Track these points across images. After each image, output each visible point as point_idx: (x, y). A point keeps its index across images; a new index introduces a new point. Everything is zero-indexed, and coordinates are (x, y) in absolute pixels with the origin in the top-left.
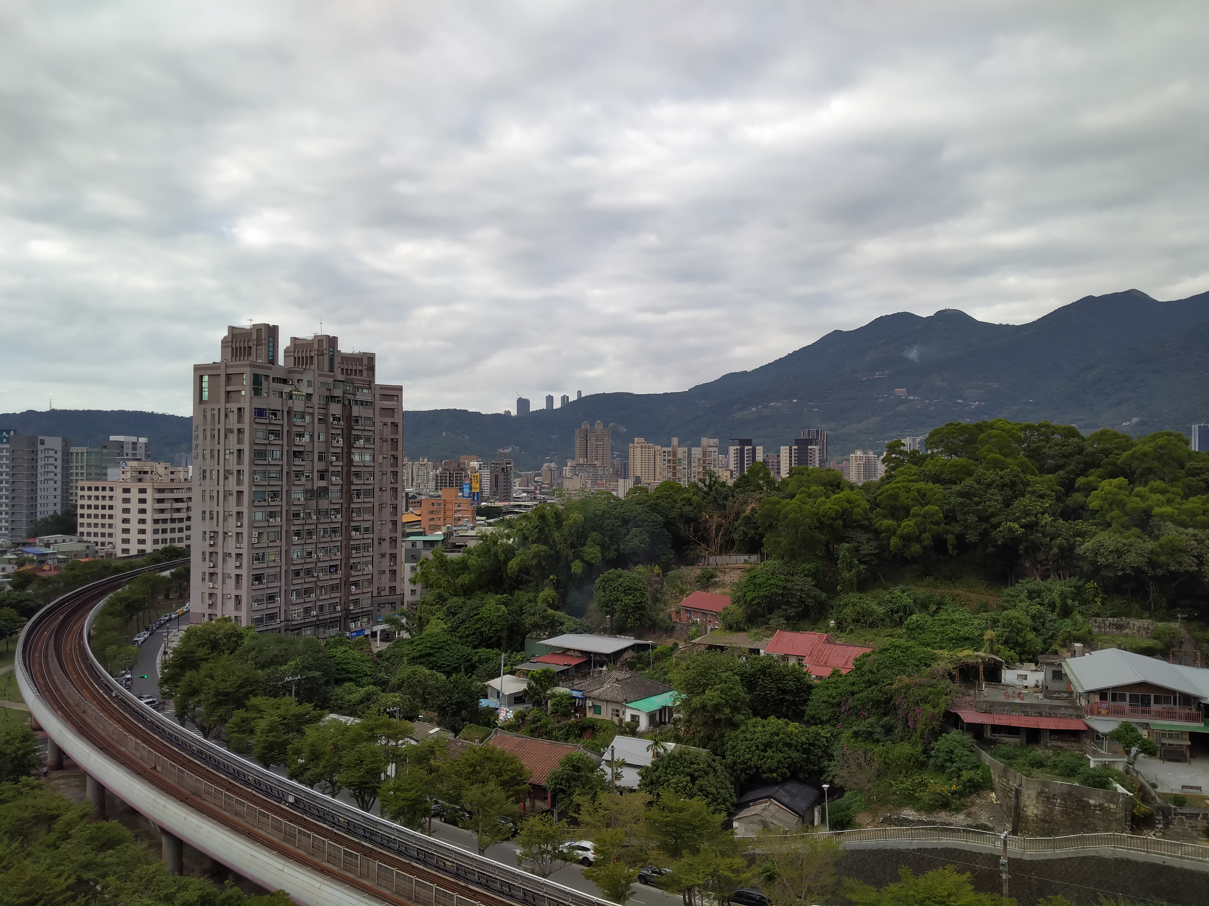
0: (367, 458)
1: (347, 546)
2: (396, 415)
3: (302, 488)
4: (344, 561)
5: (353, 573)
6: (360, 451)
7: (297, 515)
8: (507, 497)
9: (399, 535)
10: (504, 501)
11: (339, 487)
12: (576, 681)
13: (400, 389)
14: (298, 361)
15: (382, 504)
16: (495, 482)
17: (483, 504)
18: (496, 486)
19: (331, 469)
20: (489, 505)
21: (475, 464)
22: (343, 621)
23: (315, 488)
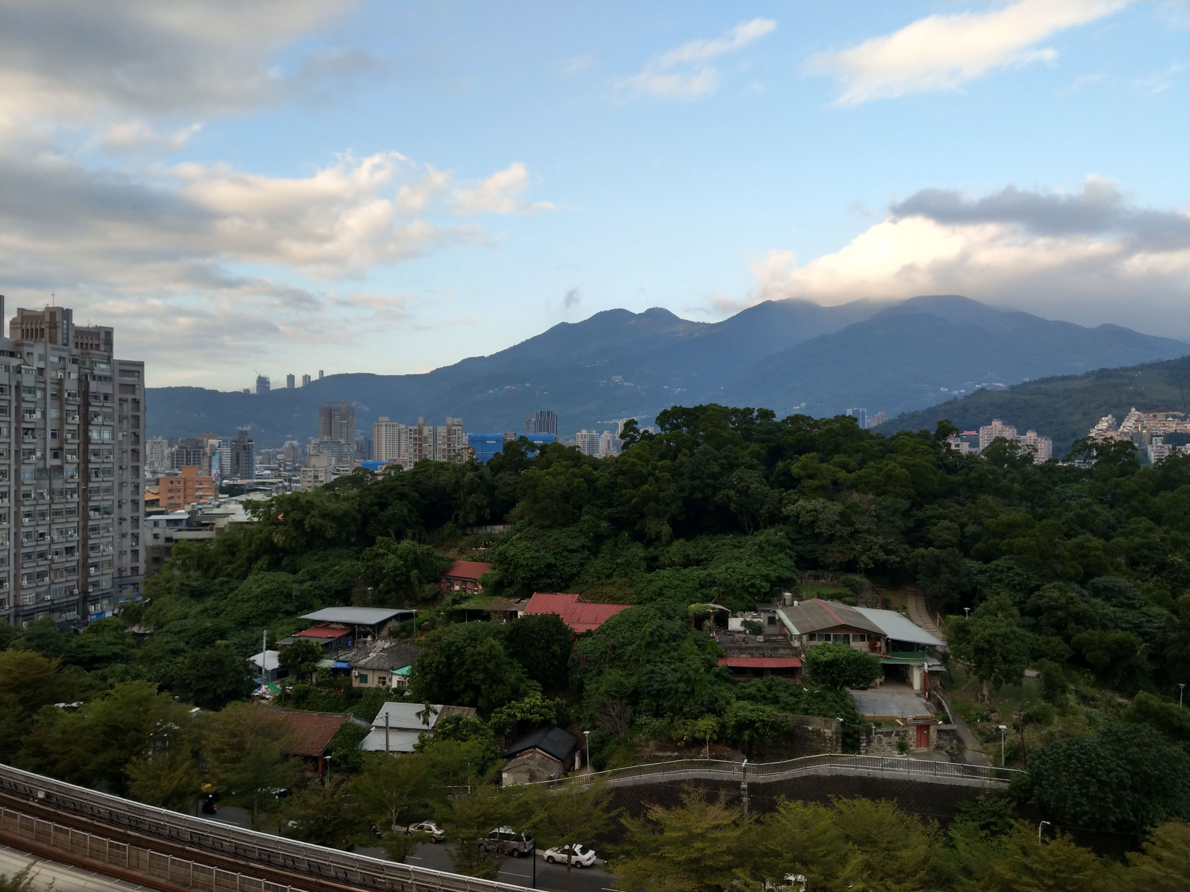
0: (106, 435)
1: (85, 527)
2: (137, 392)
3: (33, 467)
4: (81, 543)
5: (92, 554)
6: (98, 428)
7: (27, 495)
8: (248, 474)
9: (141, 514)
10: (246, 478)
11: (75, 466)
12: (340, 652)
13: (141, 365)
14: (26, 334)
15: (122, 483)
16: (236, 460)
17: (225, 481)
18: (238, 463)
19: (66, 447)
20: (231, 482)
21: (215, 442)
22: (81, 604)
23: (48, 466)
